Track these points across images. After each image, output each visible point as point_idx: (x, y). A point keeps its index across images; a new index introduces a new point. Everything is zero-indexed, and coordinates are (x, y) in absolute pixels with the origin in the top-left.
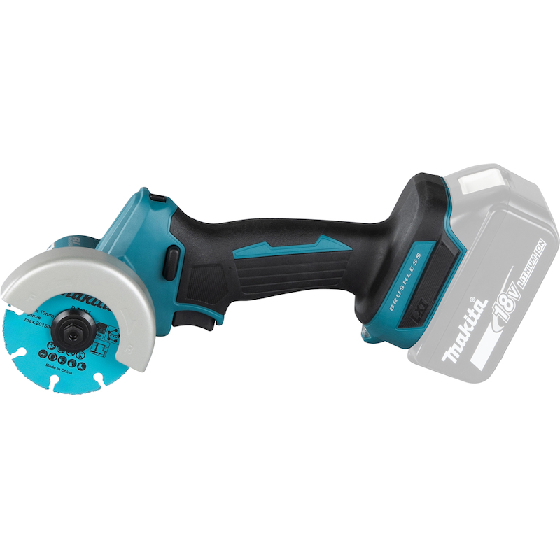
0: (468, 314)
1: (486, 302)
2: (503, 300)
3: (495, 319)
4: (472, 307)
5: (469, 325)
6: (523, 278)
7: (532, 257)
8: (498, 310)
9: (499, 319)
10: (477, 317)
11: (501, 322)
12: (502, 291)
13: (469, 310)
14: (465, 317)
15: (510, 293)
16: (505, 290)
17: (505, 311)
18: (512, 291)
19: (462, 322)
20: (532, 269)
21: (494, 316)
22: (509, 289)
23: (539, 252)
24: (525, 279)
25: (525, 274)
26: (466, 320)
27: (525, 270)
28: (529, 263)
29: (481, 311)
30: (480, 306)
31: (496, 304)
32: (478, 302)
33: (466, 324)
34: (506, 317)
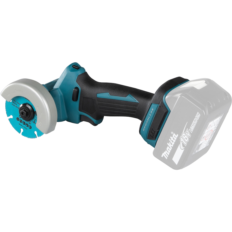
0: (171, 139)
1: (177, 135)
2: (184, 136)
3: (181, 143)
4: (172, 137)
5: (171, 144)
6: (191, 128)
7: (194, 120)
8: (182, 140)
9: (183, 143)
10: (174, 141)
11: (183, 145)
12: (183, 132)
13: (171, 137)
14: (170, 140)
15: (186, 133)
16: (185, 132)
17: (185, 141)
18: (187, 133)
19: (169, 142)
20: (195, 125)
21: (181, 142)
22: (186, 131)
23: (197, 118)
24: (192, 129)
25: (192, 126)
26: (170, 141)
27: (192, 125)
28: (193, 122)
29: (175, 139)
30: (175, 136)
31: (181, 137)
32: (174, 135)
33: (170, 143)
34: (185, 144)
